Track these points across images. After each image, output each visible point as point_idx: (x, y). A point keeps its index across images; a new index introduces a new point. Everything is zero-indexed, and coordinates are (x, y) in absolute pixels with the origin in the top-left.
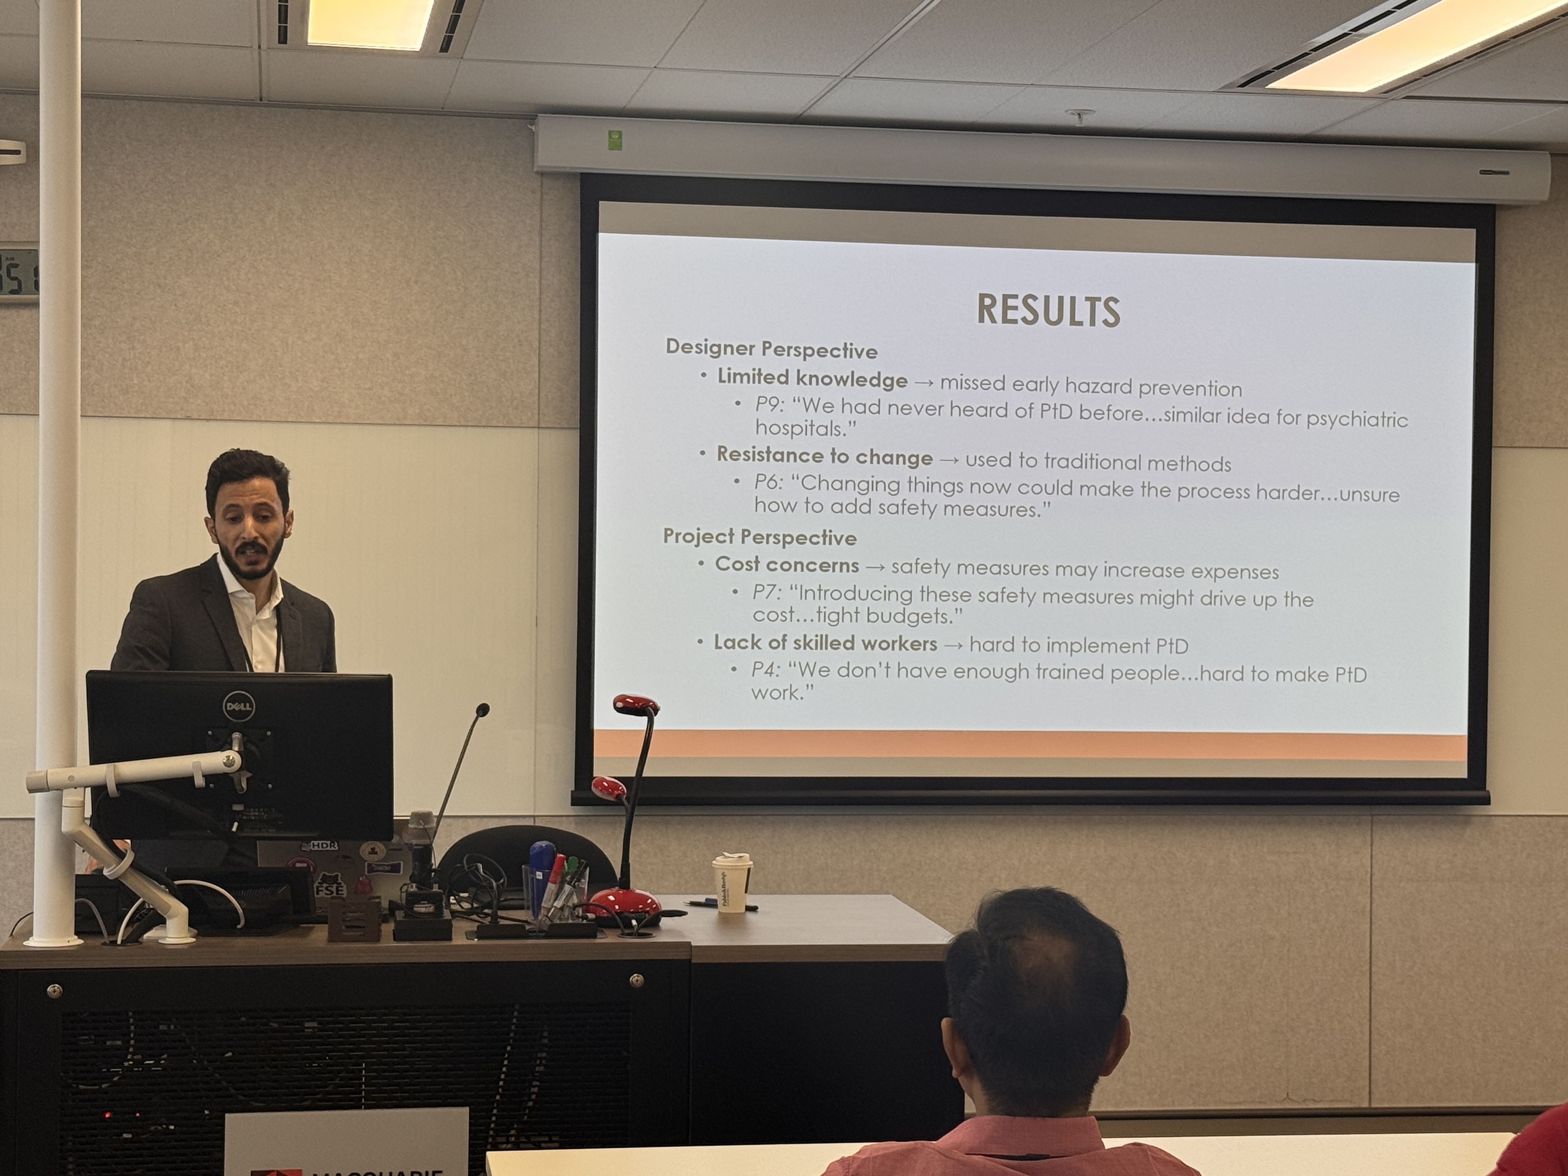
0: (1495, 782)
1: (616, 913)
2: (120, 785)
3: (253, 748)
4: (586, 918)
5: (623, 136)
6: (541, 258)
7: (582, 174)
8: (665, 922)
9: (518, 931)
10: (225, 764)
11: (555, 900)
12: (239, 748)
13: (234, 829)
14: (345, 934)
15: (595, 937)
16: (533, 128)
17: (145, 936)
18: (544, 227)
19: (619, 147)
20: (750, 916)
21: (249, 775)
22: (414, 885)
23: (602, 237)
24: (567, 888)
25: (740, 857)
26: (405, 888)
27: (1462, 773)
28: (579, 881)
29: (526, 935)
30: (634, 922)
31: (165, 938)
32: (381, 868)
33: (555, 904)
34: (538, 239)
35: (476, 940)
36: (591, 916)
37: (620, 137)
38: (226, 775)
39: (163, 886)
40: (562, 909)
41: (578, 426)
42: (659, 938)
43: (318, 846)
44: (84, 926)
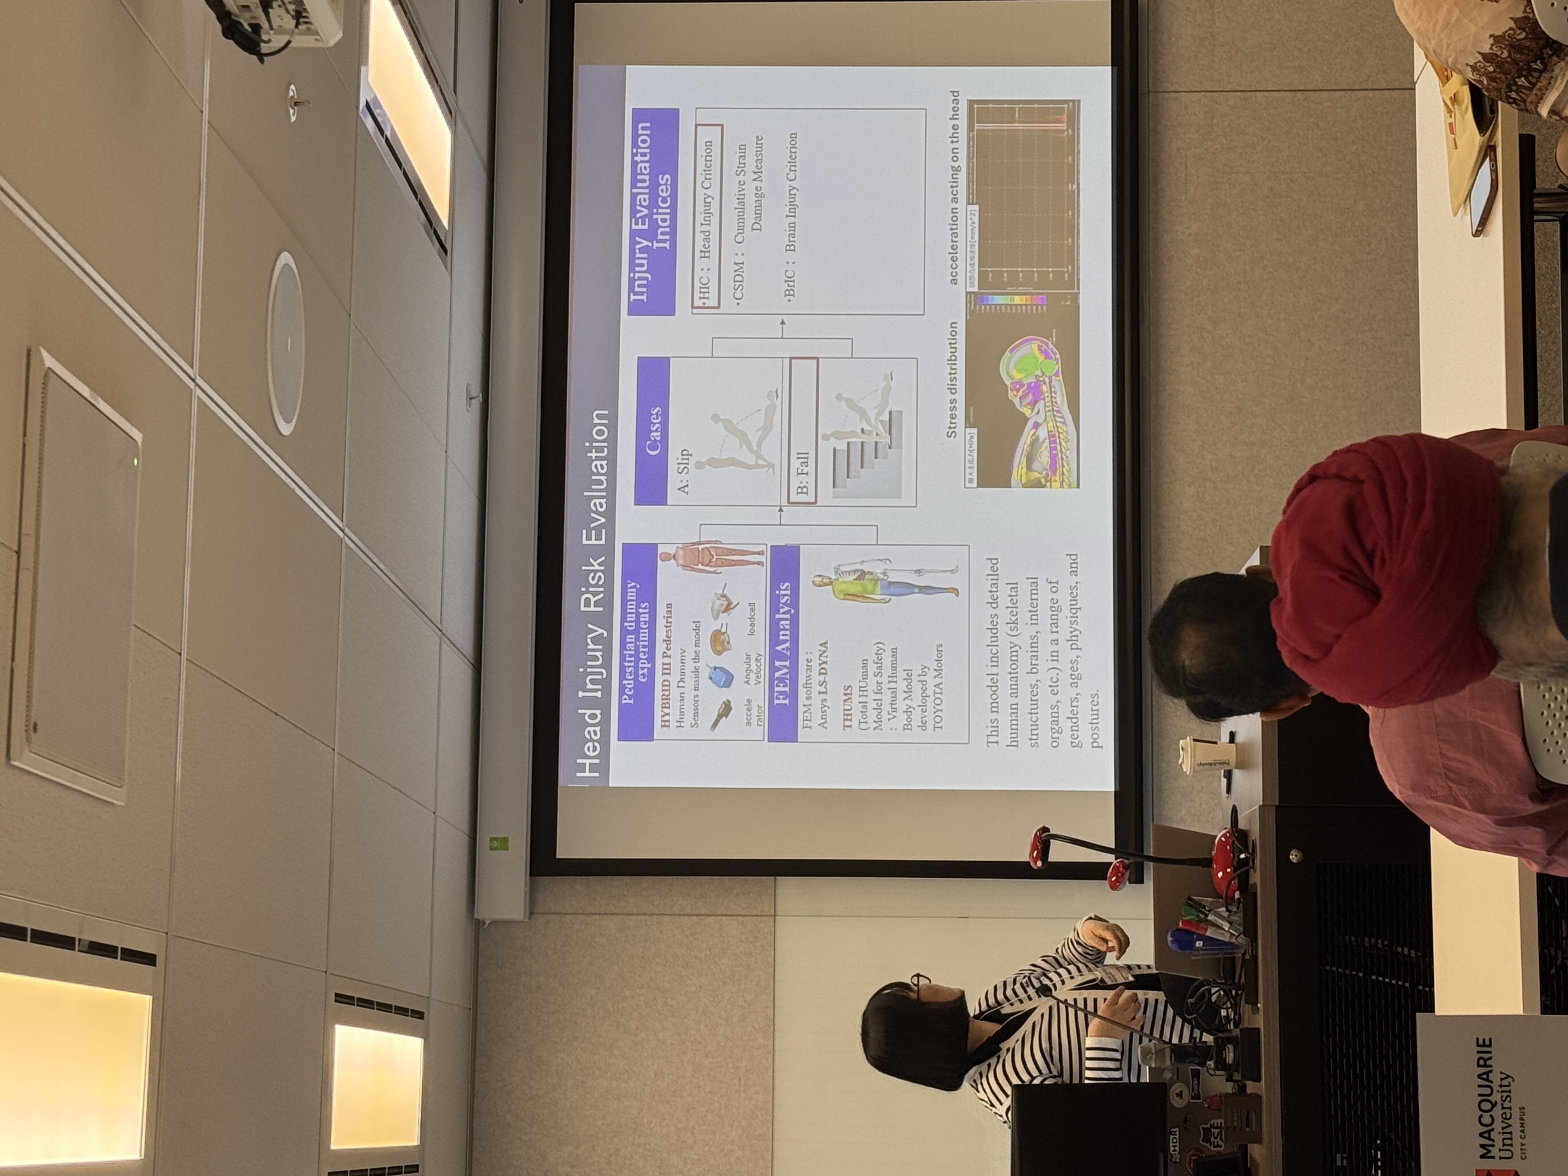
1: (1234, 871)
4: (1239, 901)
5: (495, 836)
6: (613, 914)
7: (530, 875)
8: (1241, 825)
9: (1251, 966)
11: (1223, 929)
14: (1254, 1129)
15: (1255, 894)
16: (488, 922)
18: (581, 911)
19: (505, 840)
20: (1239, 739)
22: (1208, 1063)
24: (1211, 917)
25: (1183, 749)
26: (1213, 1073)
28: (1204, 907)
29: (1255, 957)
30: (1242, 856)
32: (1196, 1087)
33: (1227, 929)
34: (594, 917)
35: (1259, 1005)
36: (1237, 895)
37: (495, 839)
40: (1230, 923)
41: (773, 878)
42: (1255, 835)
43: (1174, 1146)
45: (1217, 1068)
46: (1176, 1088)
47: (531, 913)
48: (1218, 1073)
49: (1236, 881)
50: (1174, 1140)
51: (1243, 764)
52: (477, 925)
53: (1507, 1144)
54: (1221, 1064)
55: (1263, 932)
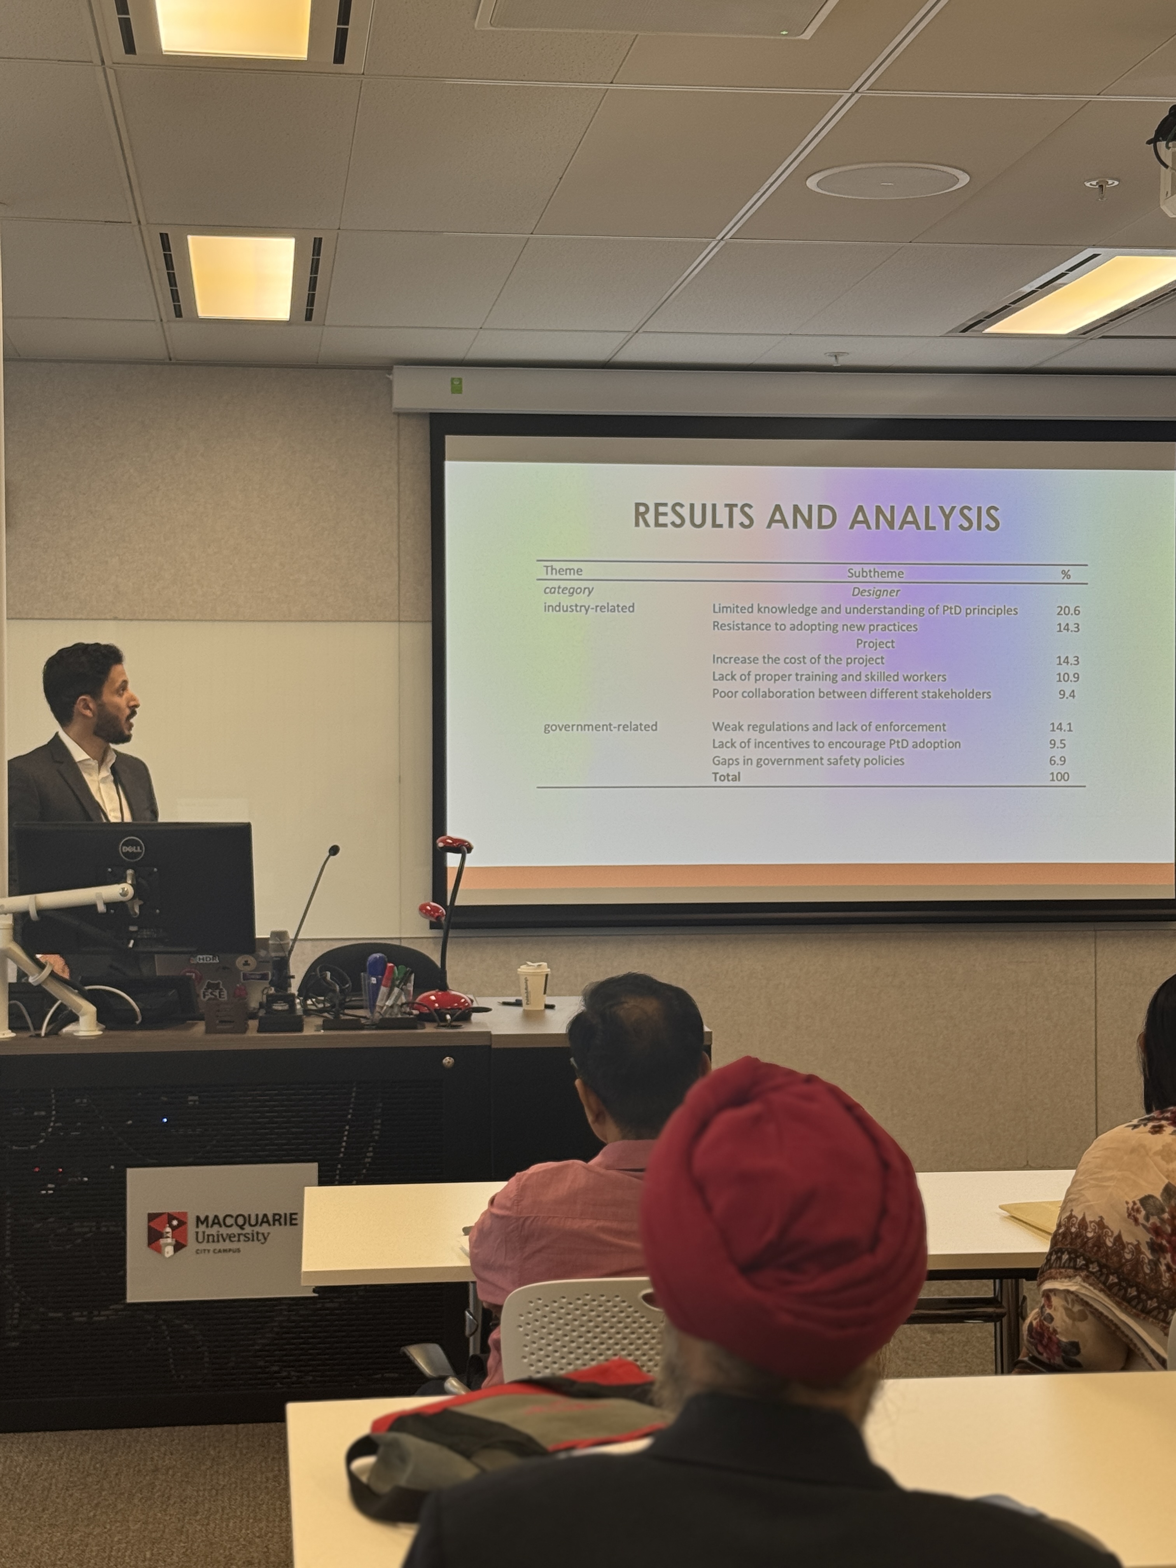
1: (436, 1010)
2: (40, 912)
3: (143, 882)
4: (410, 1014)
5: (463, 381)
6: (399, 484)
7: (431, 414)
8: (475, 1016)
9: (356, 1024)
10: (121, 894)
11: (387, 1000)
12: (132, 881)
13: (131, 945)
14: (218, 1027)
15: (415, 1028)
16: (391, 377)
17: (65, 1030)
18: (401, 457)
19: (460, 391)
20: (548, 1012)
21: (141, 902)
22: (273, 989)
23: (449, 465)
24: (396, 990)
25: (540, 965)
26: (265, 992)
27: (1170, 894)
28: (405, 984)
29: (362, 1027)
30: (448, 1017)
31: (78, 1031)
32: (253, 977)
33: (387, 1003)
34: (396, 469)
35: (322, 1031)
36: (415, 1012)
37: (461, 383)
38: (122, 903)
39: (76, 991)
40: (392, 1007)
41: (431, 619)
42: (467, 1028)
43: (203, 959)
44: (15, 1022)
45: (268, 996)
46: (251, 960)
47: (399, 414)
48: (265, 996)
49: (428, 1011)
50: (208, 959)
51: (528, 1016)
52: (388, 368)
53: (208, 1238)
54: (272, 999)
55: (383, 1035)
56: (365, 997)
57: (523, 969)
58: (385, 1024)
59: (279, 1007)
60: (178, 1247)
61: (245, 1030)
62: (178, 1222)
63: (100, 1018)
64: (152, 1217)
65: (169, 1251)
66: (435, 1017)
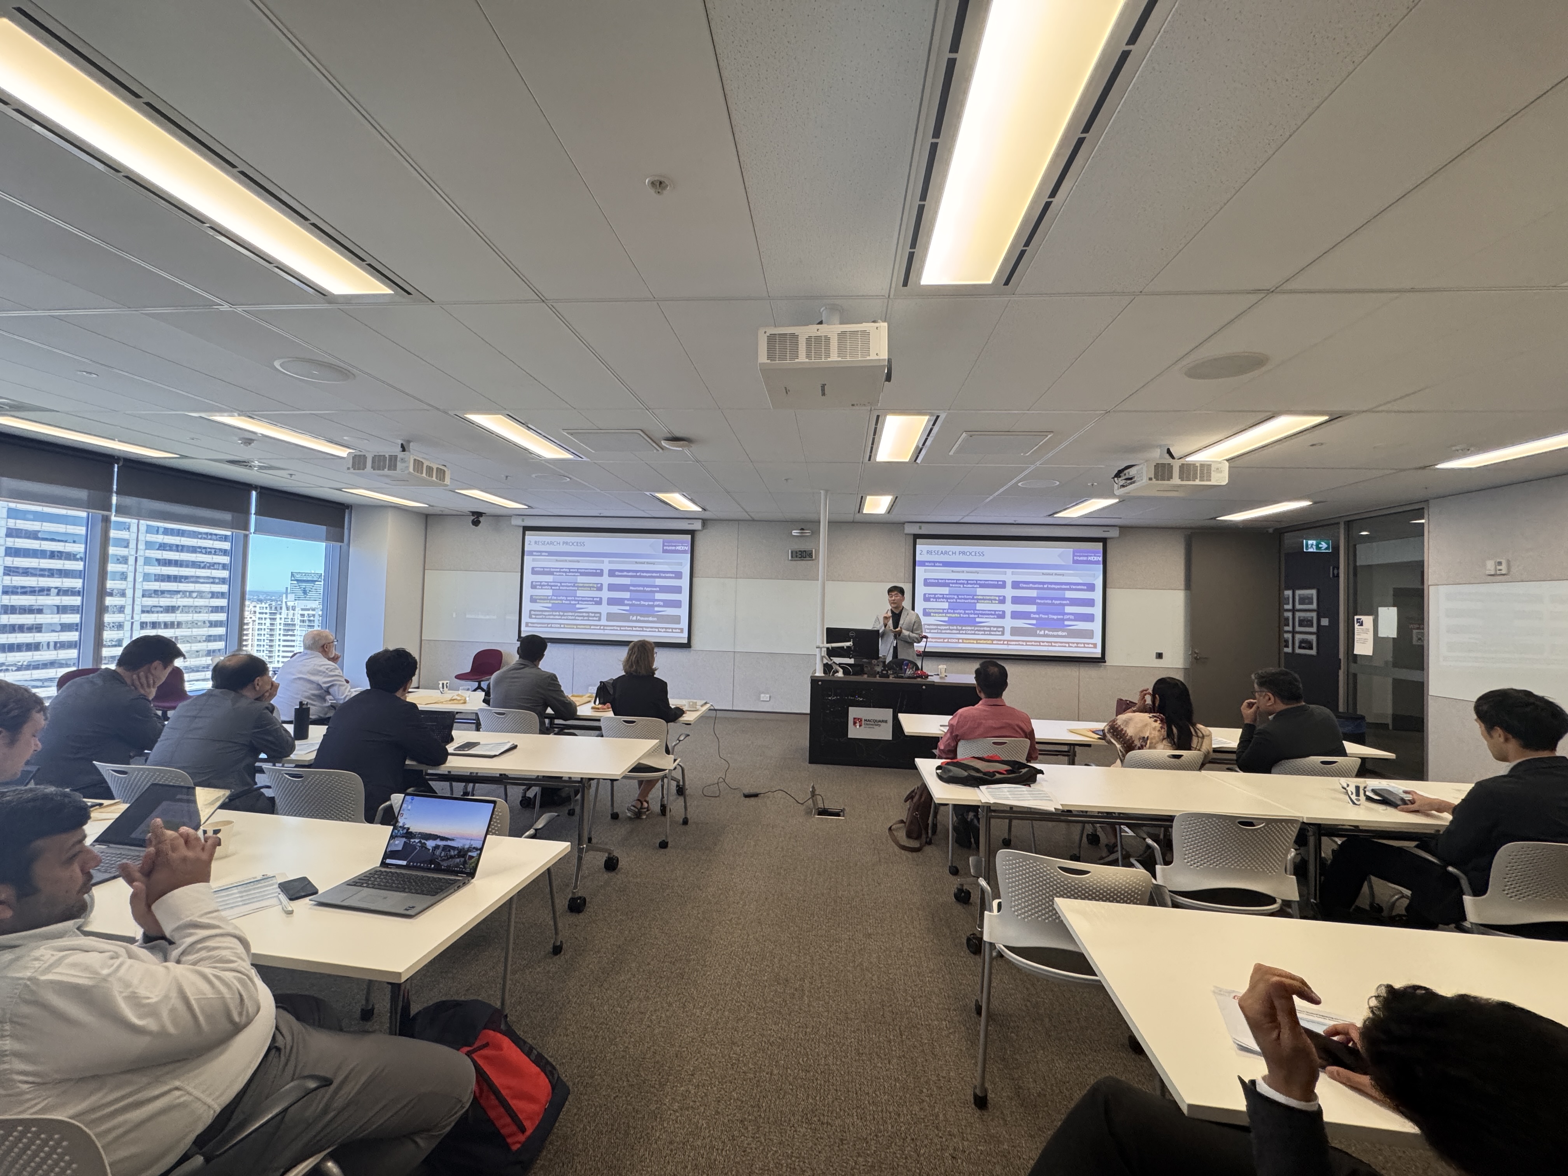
0: (1107, 658)
1: (920, 675)
2: (832, 648)
3: (855, 641)
4: (915, 676)
5: (923, 526)
6: (905, 550)
7: (914, 534)
8: (930, 677)
9: (902, 677)
10: (850, 644)
12: (852, 641)
14: (872, 676)
15: (917, 679)
16: (905, 526)
17: (835, 674)
18: (906, 544)
19: (921, 529)
20: (945, 677)
23: (917, 546)
24: (911, 670)
25: (944, 666)
27: (1100, 656)
28: (914, 669)
29: (904, 678)
30: (924, 677)
31: (839, 675)
33: (908, 673)
34: (905, 547)
35: (894, 678)
40: (910, 674)
41: (912, 582)
42: (928, 680)
43: (868, 661)
44: (825, 672)
47: (906, 534)
51: (941, 678)
52: (904, 523)
53: (867, 724)
54: (882, 670)
55: (909, 681)
56: (903, 671)
57: (940, 667)
58: (909, 678)
59: (884, 672)
60: (860, 726)
61: (876, 677)
62: (860, 720)
63: (844, 673)
64: (854, 719)
65: (858, 727)
66: (920, 677)
